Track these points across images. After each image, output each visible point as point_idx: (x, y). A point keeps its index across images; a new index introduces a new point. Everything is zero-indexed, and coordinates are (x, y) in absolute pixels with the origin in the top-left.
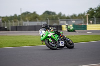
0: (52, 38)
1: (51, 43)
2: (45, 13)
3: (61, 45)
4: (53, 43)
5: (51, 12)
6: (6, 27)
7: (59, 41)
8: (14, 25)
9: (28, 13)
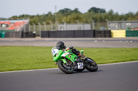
0: (67, 59)
1: (65, 66)
2: (90, 11)
3: (79, 67)
4: (68, 66)
5: (99, 9)
6: (34, 32)
7: (76, 62)
8: (45, 30)
9: (67, 10)
